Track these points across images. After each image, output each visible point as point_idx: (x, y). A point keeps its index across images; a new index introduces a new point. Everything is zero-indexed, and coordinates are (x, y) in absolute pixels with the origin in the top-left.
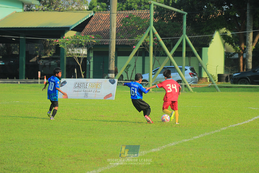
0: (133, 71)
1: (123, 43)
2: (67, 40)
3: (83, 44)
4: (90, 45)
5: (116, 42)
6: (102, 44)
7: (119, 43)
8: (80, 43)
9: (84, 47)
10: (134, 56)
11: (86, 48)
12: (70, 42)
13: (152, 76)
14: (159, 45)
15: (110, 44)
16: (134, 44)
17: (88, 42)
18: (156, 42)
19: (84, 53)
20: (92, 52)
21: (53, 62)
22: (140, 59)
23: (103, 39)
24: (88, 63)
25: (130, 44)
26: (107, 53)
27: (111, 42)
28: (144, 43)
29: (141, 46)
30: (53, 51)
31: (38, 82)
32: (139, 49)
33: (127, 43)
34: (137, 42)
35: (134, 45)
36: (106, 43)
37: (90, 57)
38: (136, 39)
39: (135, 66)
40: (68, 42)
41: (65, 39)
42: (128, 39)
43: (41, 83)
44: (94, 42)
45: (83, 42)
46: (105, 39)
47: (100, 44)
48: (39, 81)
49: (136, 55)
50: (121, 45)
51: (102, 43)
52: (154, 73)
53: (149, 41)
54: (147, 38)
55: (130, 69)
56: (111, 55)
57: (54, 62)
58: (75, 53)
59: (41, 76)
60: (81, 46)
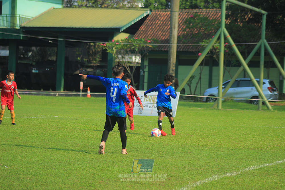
0: (197, 83)
1: (185, 49)
2: (117, 43)
3: (136, 50)
4: (144, 50)
5: (178, 47)
6: (160, 50)
7: (180, 49)
8: (133, 47)
9: (137, 53)
10: (199, 65)
11: (139, 54)
12: (120, 46)
13: (221, 90)
14: (230, 53)
15: (170, 50)
16: (199, 50)
17: (143, 47)
18: (227, 49)
19: (137, 61)
20: (146, 60)
21: (98, 71)
22: (206, 69)
23: (161, 43)
24: (142, 73)
25: (194, 50)
26: (166, 62)
27: (171, 48)
28: (212, 49)
29: (208, 53)
30: (98, 58)
31: (79, 95)
32: (206, 57)
33: (191, 49)
34: (203, 48)
35: (199, 52)
36: (165, 48)
37: (145, 66)
38: (202, 44)
39: (200, 78)
40: (118, 47)
41: (114, 42)
42: (192, 44)
43: (83, 95)
44: (150, 47)
45: (137, 47)
46: (163, 43)
47: (157, 49)
48: (81, 93)
49: (201, 64)
50: (183, 51)
51: (159, 48)
52: (223, 87)
53: (218, 47)
54: (216, 44)
55: (194, 81)
56: (170, 64)
57: (100, 71)
58: (126, 60)
59: (83, 87)
60: (133, 52)
